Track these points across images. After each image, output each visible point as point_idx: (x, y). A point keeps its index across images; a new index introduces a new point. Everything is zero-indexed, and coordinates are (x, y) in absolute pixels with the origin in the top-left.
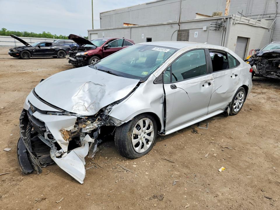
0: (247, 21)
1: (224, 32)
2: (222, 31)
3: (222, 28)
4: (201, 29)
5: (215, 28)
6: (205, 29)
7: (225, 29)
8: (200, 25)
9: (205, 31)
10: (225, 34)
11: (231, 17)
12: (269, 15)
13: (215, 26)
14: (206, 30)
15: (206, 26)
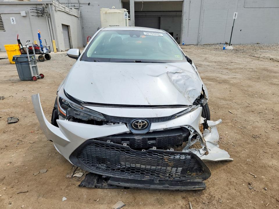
0: (64, 9)
1: (49, 19)
2: (46, 17)
3: (45, 15)
4: (19, 15)
5: (36, 14)
6: (23, 13)
7: (49, 16)
8: (16, 9)
9: (24, 16)
10: (51, 21)
11: (52, 3)
12: (74, 4)
13: (36, 11)
14: (26, 16)
15: (24, 11)
